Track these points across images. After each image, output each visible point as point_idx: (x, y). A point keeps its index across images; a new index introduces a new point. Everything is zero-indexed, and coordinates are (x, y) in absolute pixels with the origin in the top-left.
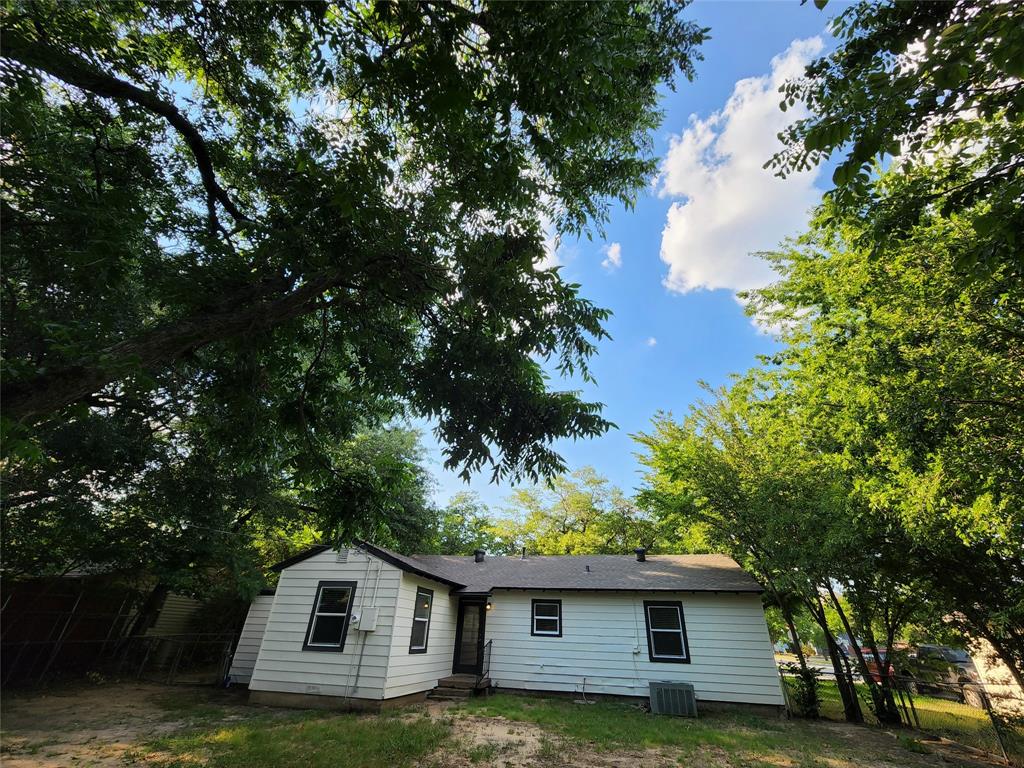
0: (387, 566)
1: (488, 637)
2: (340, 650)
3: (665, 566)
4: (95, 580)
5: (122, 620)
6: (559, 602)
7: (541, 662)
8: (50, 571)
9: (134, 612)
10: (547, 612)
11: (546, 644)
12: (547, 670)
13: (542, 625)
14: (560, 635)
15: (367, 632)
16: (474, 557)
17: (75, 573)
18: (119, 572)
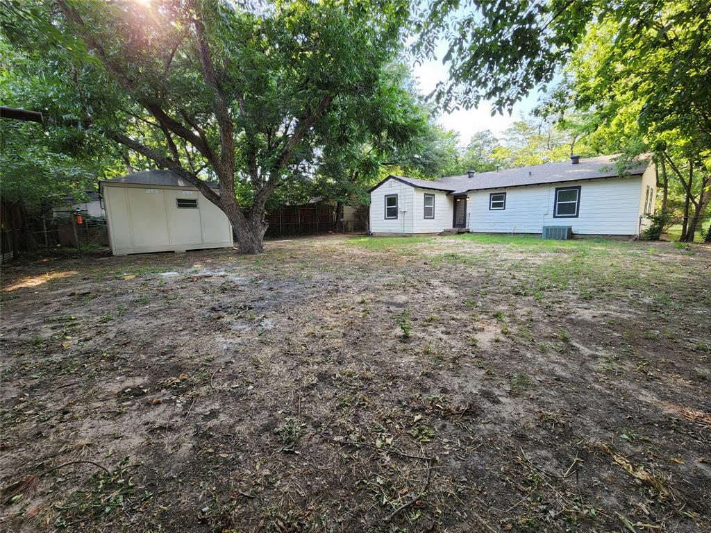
0: (408, 186)
1: (468, 212)
2: (397, 218)
3: (589, 165)
4: (319, 203)
5: (332, 216)
6: (505, 193)
7: (494, 221)
8: (304, 202)
9: (334, 213)
10: (498, 198)
11: (498, 213)
12: (496, 224)
13: (495, 205)
14: (504, 209)
15: (404, 212)
16: (468, 176)
17: (311, 201)
18: (324, 200)
